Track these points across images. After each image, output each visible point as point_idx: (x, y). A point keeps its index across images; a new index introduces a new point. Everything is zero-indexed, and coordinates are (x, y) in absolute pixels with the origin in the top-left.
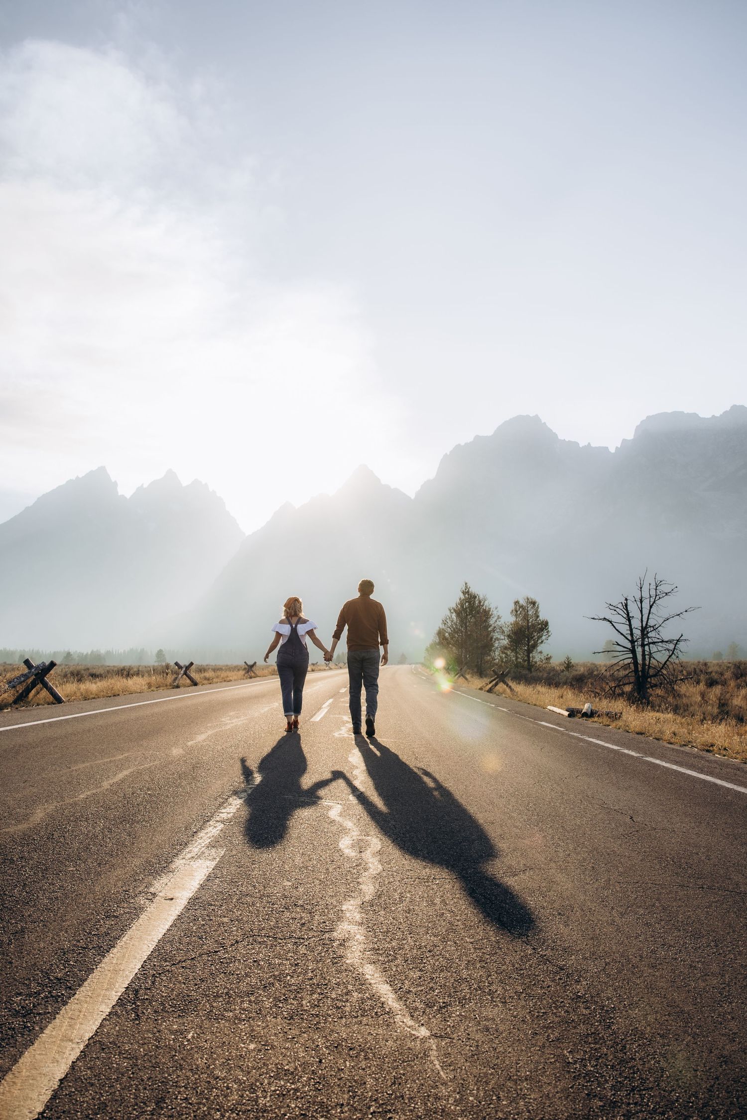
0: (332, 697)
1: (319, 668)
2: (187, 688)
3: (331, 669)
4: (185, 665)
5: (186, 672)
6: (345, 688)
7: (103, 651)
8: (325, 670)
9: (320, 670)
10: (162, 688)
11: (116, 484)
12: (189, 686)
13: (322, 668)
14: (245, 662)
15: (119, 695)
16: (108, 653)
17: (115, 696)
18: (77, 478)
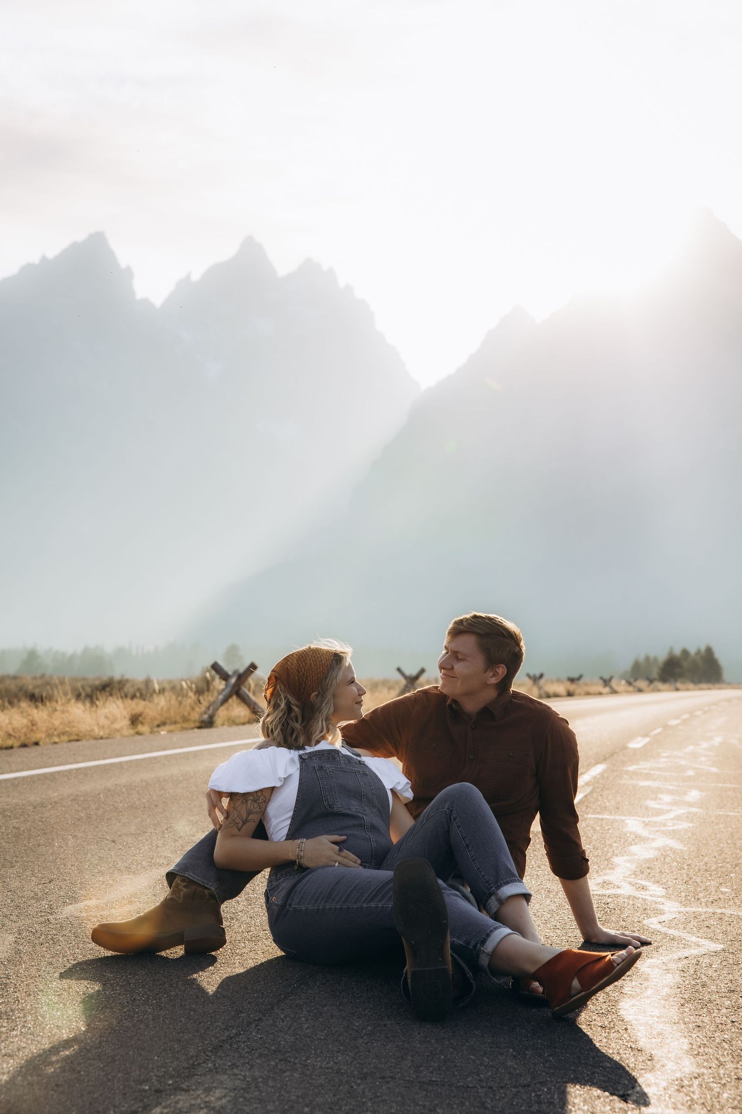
0: (605, 759)
1: (586, 689)
2: (242, 728)
3: (614, 692)
4: (235, 672)
5: (239, 689)
6: (645, 735)
7: (109, 648)
8: (600, 694)
9: (588, 694)
10: (168, 727)
11: (129, 273)
12: (244, 724)
13: (593, 689)
14: (399, 670)
15: (37, 744)
16: (120, 652)
17: (24, 746)
18: (44, 259)
